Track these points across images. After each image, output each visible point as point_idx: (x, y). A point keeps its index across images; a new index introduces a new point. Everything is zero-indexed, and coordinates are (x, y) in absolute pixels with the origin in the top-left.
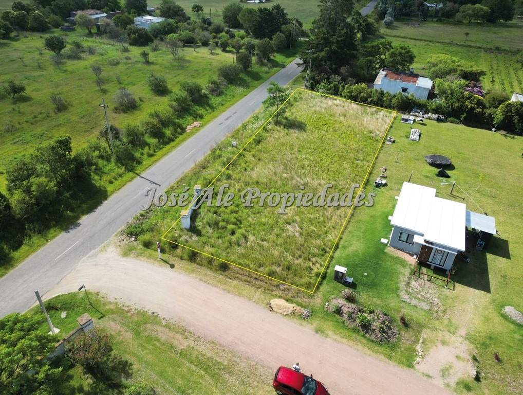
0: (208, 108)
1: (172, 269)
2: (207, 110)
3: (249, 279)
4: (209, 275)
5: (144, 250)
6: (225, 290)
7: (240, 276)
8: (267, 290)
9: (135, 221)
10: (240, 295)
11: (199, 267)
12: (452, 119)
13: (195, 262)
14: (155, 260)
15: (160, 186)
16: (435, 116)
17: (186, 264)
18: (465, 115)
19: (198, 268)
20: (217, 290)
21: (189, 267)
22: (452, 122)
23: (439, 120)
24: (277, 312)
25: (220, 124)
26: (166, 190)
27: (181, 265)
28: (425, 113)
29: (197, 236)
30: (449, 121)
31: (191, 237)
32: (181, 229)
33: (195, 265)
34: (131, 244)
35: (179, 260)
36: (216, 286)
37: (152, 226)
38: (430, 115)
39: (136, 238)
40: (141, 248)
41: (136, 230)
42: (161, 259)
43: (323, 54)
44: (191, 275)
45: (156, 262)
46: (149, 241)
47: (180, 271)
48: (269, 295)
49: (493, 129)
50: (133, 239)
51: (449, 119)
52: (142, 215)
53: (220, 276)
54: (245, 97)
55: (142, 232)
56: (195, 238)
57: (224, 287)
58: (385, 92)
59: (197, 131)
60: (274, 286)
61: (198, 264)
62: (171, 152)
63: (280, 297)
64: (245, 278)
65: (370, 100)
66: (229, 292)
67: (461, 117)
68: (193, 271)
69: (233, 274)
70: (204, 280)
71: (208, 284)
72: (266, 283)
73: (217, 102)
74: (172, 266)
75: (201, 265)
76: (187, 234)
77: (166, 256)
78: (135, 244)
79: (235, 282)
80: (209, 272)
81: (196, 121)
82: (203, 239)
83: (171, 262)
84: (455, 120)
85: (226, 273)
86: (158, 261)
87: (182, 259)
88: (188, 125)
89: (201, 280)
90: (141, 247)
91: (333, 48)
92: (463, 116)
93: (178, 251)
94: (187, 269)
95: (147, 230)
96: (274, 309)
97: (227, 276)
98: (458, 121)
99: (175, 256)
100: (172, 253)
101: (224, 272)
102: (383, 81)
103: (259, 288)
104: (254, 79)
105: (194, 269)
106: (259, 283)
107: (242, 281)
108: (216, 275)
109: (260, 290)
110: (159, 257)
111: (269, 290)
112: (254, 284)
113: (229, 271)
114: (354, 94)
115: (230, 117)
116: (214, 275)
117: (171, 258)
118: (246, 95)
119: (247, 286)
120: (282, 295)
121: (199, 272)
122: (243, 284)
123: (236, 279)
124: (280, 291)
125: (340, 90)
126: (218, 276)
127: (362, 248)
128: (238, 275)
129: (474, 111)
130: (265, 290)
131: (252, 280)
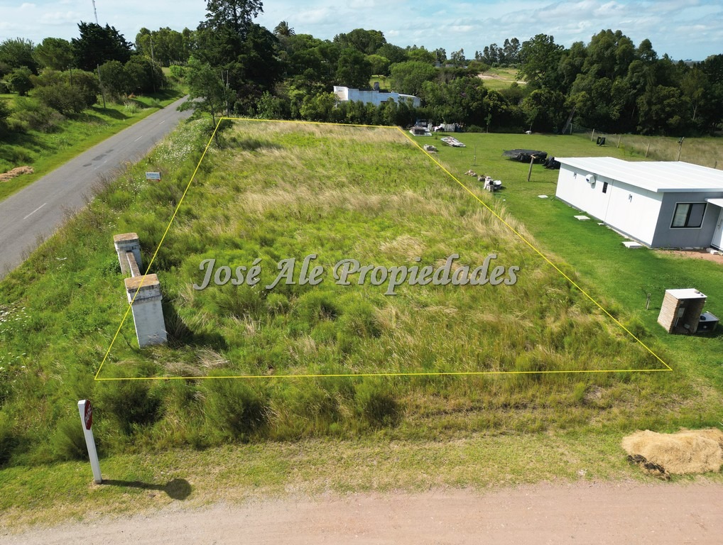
0: (37, 148)
1: (187, 503)
2: (37, 151)
3: (485, 415)
4: (353, 457)
6: (460, 483)
7: (460, 419)
8: (571, 428)
10: (522, 477)
11: (293, 447)
12: (473, 126)
13: (266, 437)
14: (78, 498)
16: (451, 127)
17: (235, 456)
18: (490, 116)
19: (294, 453)
20: (437, 495)
21: (258, 463)
22: (475, 131)
23: (457, 130)
24: (691, 476)
25: (85, 166)
27: (217, 470)
28: (434, 125)
30: (470, 131)
32: (137, 351)
33: (274, 445)
35: (195, 456)
36: (420, 486)
38: (442, 125)
42: (103, 482)
43: (238, 65)
44: (290, 488)
45: (87, 503)
47: (233, 492)
48: (593, 436)
49: (528, 132)
51: (470, 128)
53: (395, 446)
54: (115, 135)
57: (442, 474)
58: (365, 104)
59: (29, 180)
60: (574, 405)
61: (281, 439)
63: (625, 428)
64: (473, 418)
65: (349, 115)
66: (480, 484)
67: (486, 121)
68: (285, 469)
69: (429, 422)
70: (354, 483)
71: (384, 488)
72: (543, 406)
73: (57, 141)
74: (179, 490)
75: (296, 437)
76: (175, 357)
77: (121, 465)
79: (460, 443)
80: (345, 449)
81: (17, 166)
82: (242, 353)
83: (164, 475)
84: (478, 127)
85: (402, 429)
86: (95, 495)
87: (200, 446)
89: (343, 488)
91: (253, 54)
92: (488, 118)
93: (173, 421)
94: (253, 472)
96: (670, 468)
97: (414, 437)
98: (481, 129)
99: (164, 449)
100: (145, 439)
101: (394, 426)
102: (350, 95)
103: (542, 429)
104: (116, 118)
105: (282, 462)
106: (526, 415)
107: (474, 431)
108: (377, 450)
109: (551, 433)
110: (96, 477)
111: (572, 421)
112: (514, 423)
113: (409, 419)
114: (321, 109)
115: (102, 156)
116: (368, 451)
117: (148, 460)
118: (114, 133)
119: (503, 439)
120: (621, 420)
121: (309, 462)
122: (488, 439)
123: (450, 432)
124: (604, 413)
125: (293, 111)
126: (387, 449)
127: (616, 265)
128: (445, 420)
129: (499, 110)
130: (563, 427)
131: (500, 414)
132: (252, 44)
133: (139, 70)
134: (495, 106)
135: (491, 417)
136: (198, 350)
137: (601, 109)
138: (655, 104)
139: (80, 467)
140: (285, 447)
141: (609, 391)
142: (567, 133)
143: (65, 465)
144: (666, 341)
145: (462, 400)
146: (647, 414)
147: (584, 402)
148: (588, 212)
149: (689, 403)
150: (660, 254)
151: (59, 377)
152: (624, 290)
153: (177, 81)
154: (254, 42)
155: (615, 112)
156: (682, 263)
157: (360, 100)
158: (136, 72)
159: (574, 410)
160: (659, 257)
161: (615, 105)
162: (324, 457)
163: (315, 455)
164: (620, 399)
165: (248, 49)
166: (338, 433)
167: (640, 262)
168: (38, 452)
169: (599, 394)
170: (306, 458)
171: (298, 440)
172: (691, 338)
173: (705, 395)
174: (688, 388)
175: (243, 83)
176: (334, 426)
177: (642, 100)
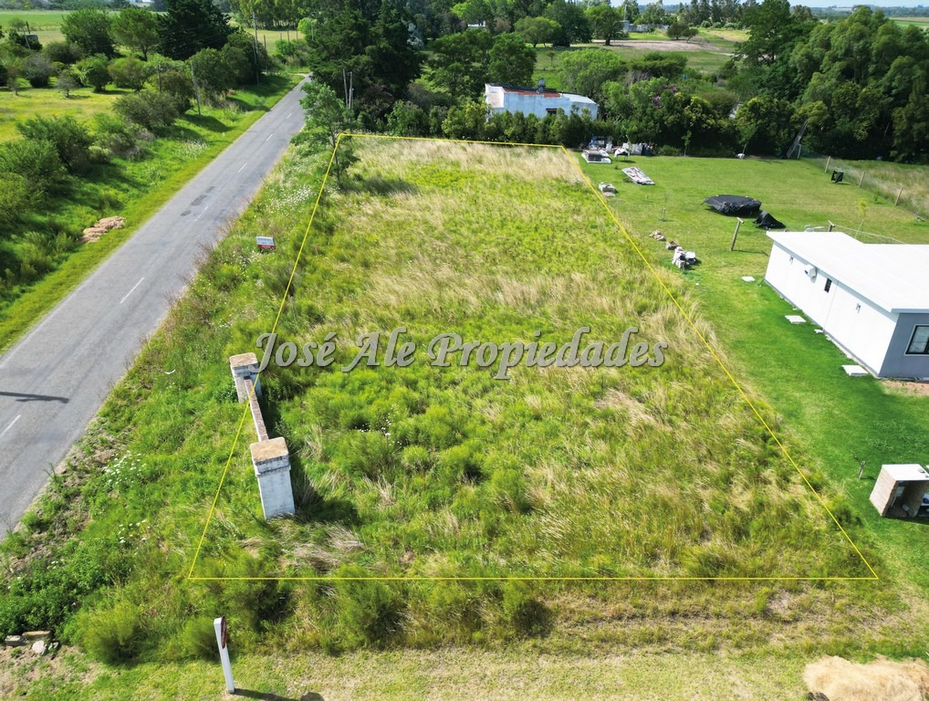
0: (125, 186)
2: (126, 191)
3: (650, 626)
4: (498, 675)
5: (127, 682)
7: (617, 629)
8: (749, 647)
9: (13, 560)
11: (432, 657)
12: (665, 147)
13: (403, 643)
15: (65, 401)
16: (637, 148)
18: (689, 134)
19: (432, 666)
21: (395, 677)
22: (668, 154)
23: (644, 152)
25: (183, 215)
26: (102, 408)
27: (351, 684)
28: (615, 144)
29: (347, 526)
30: (662, 154)
31: (323, 541)
32: (263, 524)
33: (412, 653)
34: (37, 675)
35: (329, 663)
37: (114, 555)
38: (625, 146)
39: (52, 637)
40: (105, 679)
41: (38, 597)
42: (237, 692)
43: (365, 58)
46: (137, 630)
48: (772, 659)
49: (740, 155)
50: (39, 646)
51: (662, 150)
52: (39, 525)
53: (545, 662)
54: (215, 161)
55: (70, 599)
56: (344, 540)
58: (526, 116)
59: (121, 237)
60: (754, 616)
61: (420, 646)
62: (58, 298)
63: (811, 651)
64: (634, 628)
65: (508, 132)
67: (684, 141)
68: (424, 688)
69: (584, 632)
72: (718, 616)
73: (147, 173)
75: (432, 644)
76: (303, 537)
77: (253, 670)
78: (59, 666)
79: (616, 661)
80: (488, 663)
81: (104, 216)
82: (379, 532)
83: (297, 687)
84: (672, 149)
85: (553, 640)
87: (335, 651)
88: (85, 227)
90: (99, 669)
91: (384, 44)
92: (687, 138)
93: (304, 620)
94: (390, 688)
95: (98, 581)
97: (566, 651)
98: (677, 150)
99: (295, 651)
100: (276, 639)
101: (544, 634)
102: (506, 100)
103: (714, 647)
104: (214, 131)
105: (421, 678)
106: (696, 627)
107: (635, 646)
108: (524, 666)
109: (723, 653)
110: (229, 686)
111: (749, 638)
112: (682, 639)
113: (561, 626)
114: (469, 124)
115: (202, 197)
116: (514, 667)
117: (280, 664)
118: (213, 157)
119: (667, 659)
120: (806, 640)
121: (450, 678)
122: (651, 658)
123: (607, 646)
124: (788, 627)
125: (432, 124)
126: (534, 666)
127: (830, 403)
128: (603, 629)
129: (704, 126)
130: (738, 646)
131: (666, 624)
132: (381, 31)
133: (239, 56)
134: (699, 120)
135: (655, 629)
136: (329, 528)
137: (843, 124)
138: (919, 121)
139: (211, 670)
140: (425, 657)
141: (797, 599)
142: (794, 157)
143: (194, 665)
144: (877, 528)
145: (622, 605)
146: (838, 632)
147: (766, 614)
148: (804, 311)
149: (893, 621)
150: (890, 387)
151: (181, 551)
152: (835, 445)
153: (284, 61)
154: (384, 27)
155: (861, 131)
156: (915, 403)
157: (520, 111)
158: (236, 58)
159: (752, 622)
160: (887, 392)
161: (862, 121)
162: (466, 673)
163: (457, 670)
164: (809, 609)
165: (377, 36)
166: (482, 642)
167: (861, 398)
168: (167, 647)
169: (785, 603)
170: (446, 674)
171: (438, 648)
172: (907, 525)
173: (914, 611)
174: (894, 599)
175: (370, 82)
176: (477, 635)
177: (899, 114)
